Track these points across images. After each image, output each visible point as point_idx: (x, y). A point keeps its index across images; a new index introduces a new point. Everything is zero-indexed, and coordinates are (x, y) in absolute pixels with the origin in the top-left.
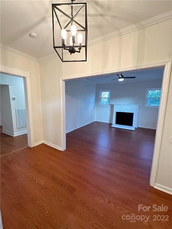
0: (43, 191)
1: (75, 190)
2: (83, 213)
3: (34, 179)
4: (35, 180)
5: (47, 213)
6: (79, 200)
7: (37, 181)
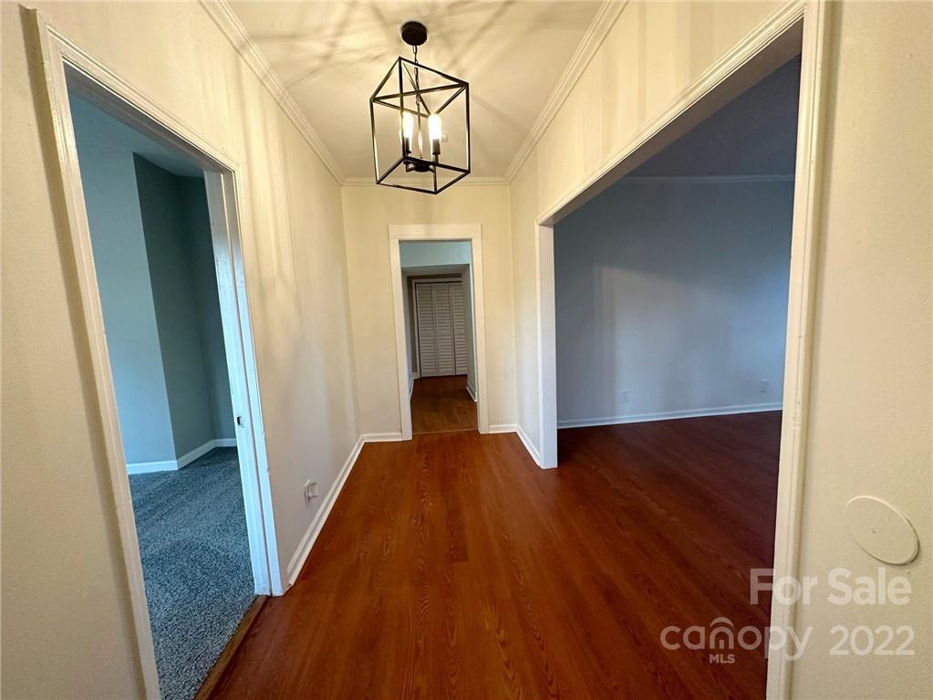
0: (414, 521)
1: (465, 558)
2: (426, 604)
3: (425, 494)
4: (424, 497)
5: (385, 554)
6: (449, 581)
7: (423, 500)
